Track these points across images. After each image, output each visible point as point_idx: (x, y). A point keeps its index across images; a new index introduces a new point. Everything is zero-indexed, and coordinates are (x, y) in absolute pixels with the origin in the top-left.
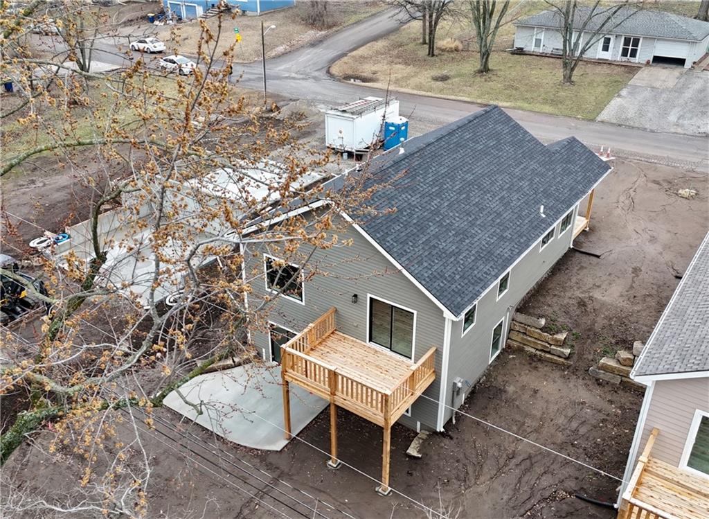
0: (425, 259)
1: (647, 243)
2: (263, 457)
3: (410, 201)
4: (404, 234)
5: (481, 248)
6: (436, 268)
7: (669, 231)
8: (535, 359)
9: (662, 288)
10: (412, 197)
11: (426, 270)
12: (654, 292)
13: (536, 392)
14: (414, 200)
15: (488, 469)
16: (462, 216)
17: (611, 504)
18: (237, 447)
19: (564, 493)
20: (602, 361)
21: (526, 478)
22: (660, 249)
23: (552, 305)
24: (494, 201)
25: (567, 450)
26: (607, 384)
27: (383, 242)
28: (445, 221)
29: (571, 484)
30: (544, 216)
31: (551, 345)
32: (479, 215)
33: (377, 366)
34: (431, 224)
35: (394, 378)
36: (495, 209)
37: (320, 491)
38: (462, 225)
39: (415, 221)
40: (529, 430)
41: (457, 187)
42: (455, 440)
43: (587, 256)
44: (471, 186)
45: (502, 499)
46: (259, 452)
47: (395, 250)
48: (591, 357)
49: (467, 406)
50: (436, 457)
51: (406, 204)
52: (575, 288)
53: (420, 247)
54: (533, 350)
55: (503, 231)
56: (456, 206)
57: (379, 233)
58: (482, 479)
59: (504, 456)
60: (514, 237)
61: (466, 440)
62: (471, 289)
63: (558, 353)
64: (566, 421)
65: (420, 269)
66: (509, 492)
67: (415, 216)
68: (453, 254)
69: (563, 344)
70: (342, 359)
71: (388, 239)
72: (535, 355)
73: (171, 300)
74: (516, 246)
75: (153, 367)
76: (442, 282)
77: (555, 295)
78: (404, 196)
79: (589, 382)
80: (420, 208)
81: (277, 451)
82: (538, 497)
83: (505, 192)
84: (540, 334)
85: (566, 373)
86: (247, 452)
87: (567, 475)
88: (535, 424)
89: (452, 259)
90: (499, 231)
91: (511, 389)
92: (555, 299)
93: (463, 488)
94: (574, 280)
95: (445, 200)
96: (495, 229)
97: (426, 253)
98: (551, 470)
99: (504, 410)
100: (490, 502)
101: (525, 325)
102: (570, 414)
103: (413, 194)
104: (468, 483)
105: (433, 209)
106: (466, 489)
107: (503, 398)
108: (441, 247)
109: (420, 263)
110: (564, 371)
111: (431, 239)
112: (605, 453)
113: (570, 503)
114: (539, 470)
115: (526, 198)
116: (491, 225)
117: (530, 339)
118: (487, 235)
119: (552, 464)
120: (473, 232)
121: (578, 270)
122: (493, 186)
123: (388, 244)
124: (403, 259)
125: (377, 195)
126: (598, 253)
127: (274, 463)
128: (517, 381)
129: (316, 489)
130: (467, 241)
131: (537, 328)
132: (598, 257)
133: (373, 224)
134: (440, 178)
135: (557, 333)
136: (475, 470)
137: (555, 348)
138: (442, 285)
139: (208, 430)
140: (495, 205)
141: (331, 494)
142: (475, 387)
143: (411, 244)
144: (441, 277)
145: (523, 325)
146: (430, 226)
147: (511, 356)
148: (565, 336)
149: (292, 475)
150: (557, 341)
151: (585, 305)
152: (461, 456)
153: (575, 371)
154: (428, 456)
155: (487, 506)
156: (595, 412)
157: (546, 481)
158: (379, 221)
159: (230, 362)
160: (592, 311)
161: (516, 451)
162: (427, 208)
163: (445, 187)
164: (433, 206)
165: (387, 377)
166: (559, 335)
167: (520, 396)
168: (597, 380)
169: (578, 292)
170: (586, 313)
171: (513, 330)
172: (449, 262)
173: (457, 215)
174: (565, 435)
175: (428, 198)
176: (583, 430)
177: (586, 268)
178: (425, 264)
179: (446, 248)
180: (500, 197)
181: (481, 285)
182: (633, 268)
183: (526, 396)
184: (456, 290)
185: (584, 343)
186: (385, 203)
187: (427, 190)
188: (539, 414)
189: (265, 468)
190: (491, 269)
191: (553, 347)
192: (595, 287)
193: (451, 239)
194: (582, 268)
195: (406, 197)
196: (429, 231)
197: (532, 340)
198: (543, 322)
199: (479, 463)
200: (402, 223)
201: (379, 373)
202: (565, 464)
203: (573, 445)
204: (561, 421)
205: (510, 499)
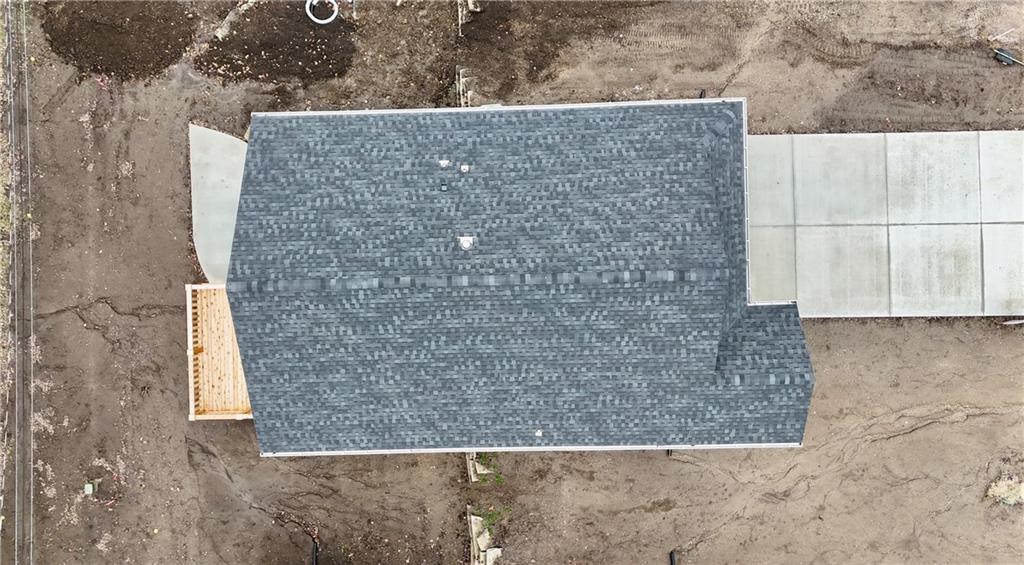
24: (484, 388)
25: (361, 518)
27: (249, 361)
28: (368, 377)
29: (328, 534)
30: (539, 434)
32: (431, 392)
34: (343, 371)
36: (470, 397)
41: (446, 352)
44: (471, 360)
45: (283, 488)
47: (258, 374)
51: (335, 338)
53: (296, 385)
55: (443, 419)
56: (411, 370)
57: (255, 351)
60: (449, 432)
62: (312, 443)
64: (393, 505)
65: (269, 402)
74: (438, 439)
76: (282, 423)
78: (343, 329)
80: (350, 350)
83: (518, 388)
87: (335, 528)
89: (325, 412)
90: (437, 417)
98: (333, 513)
119: (339, 512)
122: (511, 373)
124: (257, 386)
130: (372, 407)
135: (483, 464)
138: (278, 425)
139: (191, 212)
140: (476, 393)
143: (287, 377)
146: (339, 373)
158: (271, 340)
160: (539, 487)
163: (426, 344)
164: (373, 356)
172: (316, 412)
173: (398, 378)
174: (377, 511)
175: (379, 345)
176: (391, 523)
179: (330, 400)
181: (330, 446)
182: (667, 499)
184: (291, 436)
187: (391, 336)
190: (366, 441)
192: (586, 475)
202: (345, 522)
203: (369, 521)
204: (392, 501)
205: (285, 494)
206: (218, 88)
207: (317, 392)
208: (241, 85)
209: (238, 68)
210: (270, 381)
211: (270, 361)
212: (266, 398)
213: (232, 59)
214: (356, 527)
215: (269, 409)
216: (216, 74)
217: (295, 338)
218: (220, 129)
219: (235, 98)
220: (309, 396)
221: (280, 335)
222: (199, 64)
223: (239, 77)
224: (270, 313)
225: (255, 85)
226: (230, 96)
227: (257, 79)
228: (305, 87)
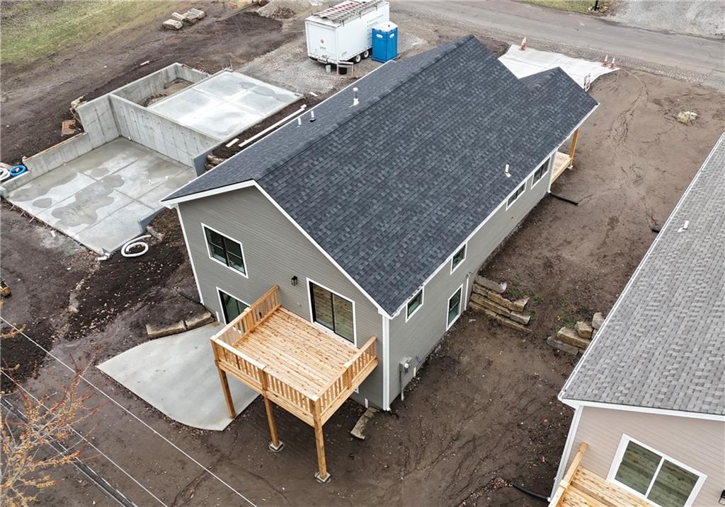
0: (363, 247)
1: (632, 185)
2: (203, 438)
3: (353, 174)
4: (341, 218)
5: (430, 226)
6: (374, 256)
7: (657, 169)
8: (495, 324)
9: (636, 244)
10: (356, 168)
11: (362, 261)
12: (627, 250)
13: (490, 363)
14: (358, 172)
15: (431, 453)
16: (413, 187)
17: (544, 498)
18: (179, 426)
19: (503, 481)
20: (560, 332)
21: (467, 463)
22: (643, 193)
23: (517, 267)
24: (454, 162)
25: (512, 431)
26: (565, 355)
27: (315, 232)
28: (392, 196)
29: (511, 471)
30: (509, 175)
31: (511, 311)
32: (433, 184)
33: (317, 352)
34: (375, 201)
35: (333, 367)
36: (454, 173)
37: (259, 477)
38: (412, 199)
39: (356, 200)
40: (477, 407)
41: (412, 150)
42: (401, 419)
43: (565, 203)
44: (428, 147)
45: (440, 487)
46: (202, 432)
47: (328, 240)
48: (550, 325)
49: (418, 379)
50: (380, 440)
51: (348, 178)
52: (544, 245)
53: (359, 233)
54: (494, 315)
55: (459, 200)
56: (407, 175)
57: (311, 220)
58: (423, 463)
59: (449, 437)
60: (470, 207)
61: (412, 419)
62: (412, 278)
63: (518, 320)
64: (516, 398)
65: (355, 260)
66: (448, 478)
67: (357, 193)
68: (396, 236)
69: (524, 311)
70: (280, 343)
71: (322, 227)
72: (495, 320)
73: (127, 250)
74: (471, 218)
75: (103, 331)
76: (379, 274)
77: (521, 255)
78: (346, 168)
79: (546, 352)
80: (364, 182)
81: (220, 431)
82: (476, 485)
83: (467, 150)
84: (500, 299)
85: (524, 341)
86: (189, 432)
87: (508, 460)
88: (485, 401)
89: (395, 244)
90: (454, 201)
91: (465, 359)
92: (521, 260)
93: (402, 474)
94: (545, 234)
95: (396, 168)
96: (450, 198)
97: (365, 240)
98: (493, 454)
99: (455, 384)
100: (427, 490)
101: (487, 289)
102: (521, 390)
103: (357, 165)
104: (408, 468)
105: (379, 181)
106: (406, 475)
107: (456, 370)
108: (383, 229)
109: (356, 253)
110: (522, 338)
111: (373, 221)
112: (549, 437)
113: (506, 493)
114: (481, 453)
115: (491, 155)
116: (445, 195)
117: (490, 303)
118: (439, 208)
119: (495, 448)
120: (424, 205)
121: (551, 221)
122: (455, 143)
123: (320, 233)
124: (336, 251)
125: (313, 171)
126: (575, 200)
127: (215, 445)
128: (473, 350)
129: (254, 475)
130: (415, 218)
131: (498, 293)
132: (576, 204)
133: (306, 209)
134: (392, 140)
135: (518, 299)
136: (418, 454)
137: (514, 314)
138: (379, 278)
139: (152, 406)
140: (453, 168)
141: (269, 481)
142: (429, 358)
143: (348, 230)
144: (379, 267)
145: (484, 289)
146: (374, 205)
147: (471, 320)
148: (525, 303)
149: (233, 459)
150: (517, 307)
151: (551, 266)
152: (405, 438)
153: (533, 339)
154: (372, 438)
155: (423, 495)
156: (547, 387)
157: (487, 467)
158: (313, 204)
159: (181, 326)
160: (558, 273)
161: (461, 432)
162: (373, 181)
163: (397, 151)
164: (380, 178)
165: (326, 365)
166: (520, 301)
167: (473, 368)
168: (555, 350)
169: (546, 250)
170: (550, 275)
171: (475, 293)
172: (390, 248)
173: (407, 186)
174: (513, 414)
175: (376, 168)
176: (531, 409)
177: (560, 219)
178: (362, 254)
179: (389, 231)
180: (460, 157)
181: (423, 273)
182: (610, 219)
183: (479, 369)
184: (394, 282)
185: (546, 309)
186: (323, 180)
187: (376, 157)
188: (489, 390)
189: (206, 450)
190: (438, 251)
191: (513, 313)
192: (565, 244)
193: (396, 218)
194: (556, 219)
195: (349, 169)
196: (371, 210)
197: (493, 304)
198: (504, 287)
199: (422, 445)
200: (340, 204)
201: (318, 361)
202: (508, 448)
203: (519, 425)
204: (511, 397)
205: (448, 487)
206: (99, 336)
207: (375, 229)
208: (116, 321)
209: (104, 316)
210: (340, 240)
211: (327, 223)
212: (351, 257)
213: (96, 313)
214: (518, 441)
215: (361, 267)
216: (90, 331)
217: (326, 194)
218: (123, 351)
219: (118, 330)
220: (375, 237)
221: (316, 196)
222: (70, 337)
223: (110, 318)
224: (295, 183)
225: (126, 313)
226: (114, 331)
227: (125, 309)
228: (164, 286)
